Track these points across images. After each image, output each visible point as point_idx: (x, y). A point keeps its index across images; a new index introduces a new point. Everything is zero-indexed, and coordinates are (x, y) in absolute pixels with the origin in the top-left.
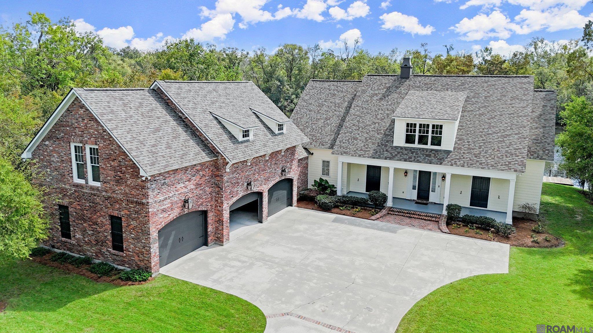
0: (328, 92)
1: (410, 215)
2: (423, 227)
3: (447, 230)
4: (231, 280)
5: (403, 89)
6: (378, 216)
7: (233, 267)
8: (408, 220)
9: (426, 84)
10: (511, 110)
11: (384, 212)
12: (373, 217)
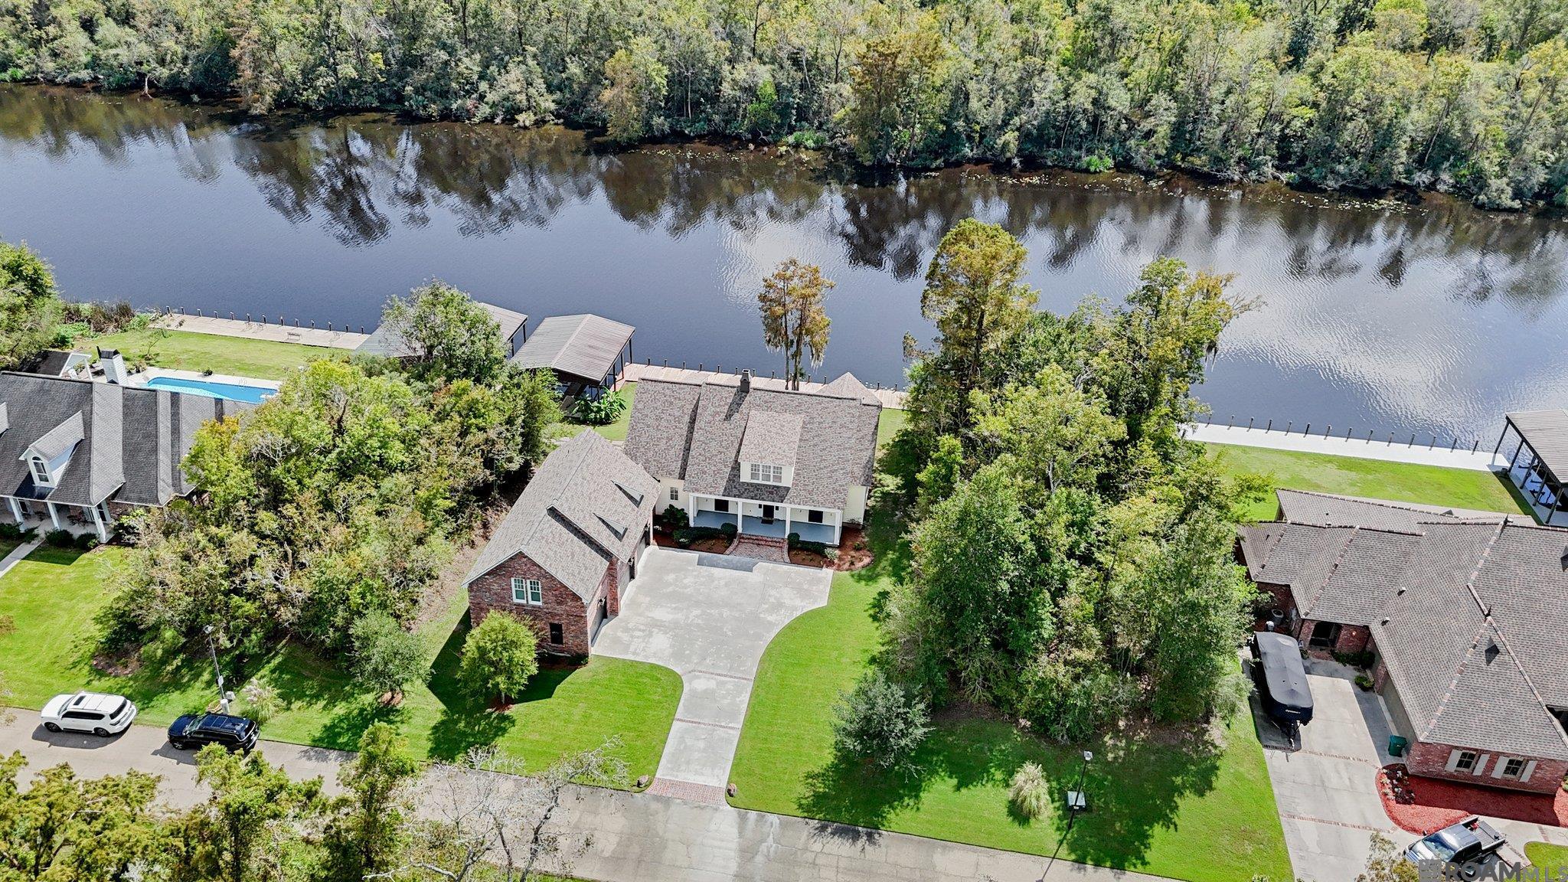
0: (663, 399)
1: (758, 541)
2: (769, 559)
3: (788, 560)
4: (644, 650)
5: (744, 408)
6: (731, 548)
7: (638, 637)
8: (757, 549)
9: (766, 402)
11: (736, 541)
12: (727, 552)
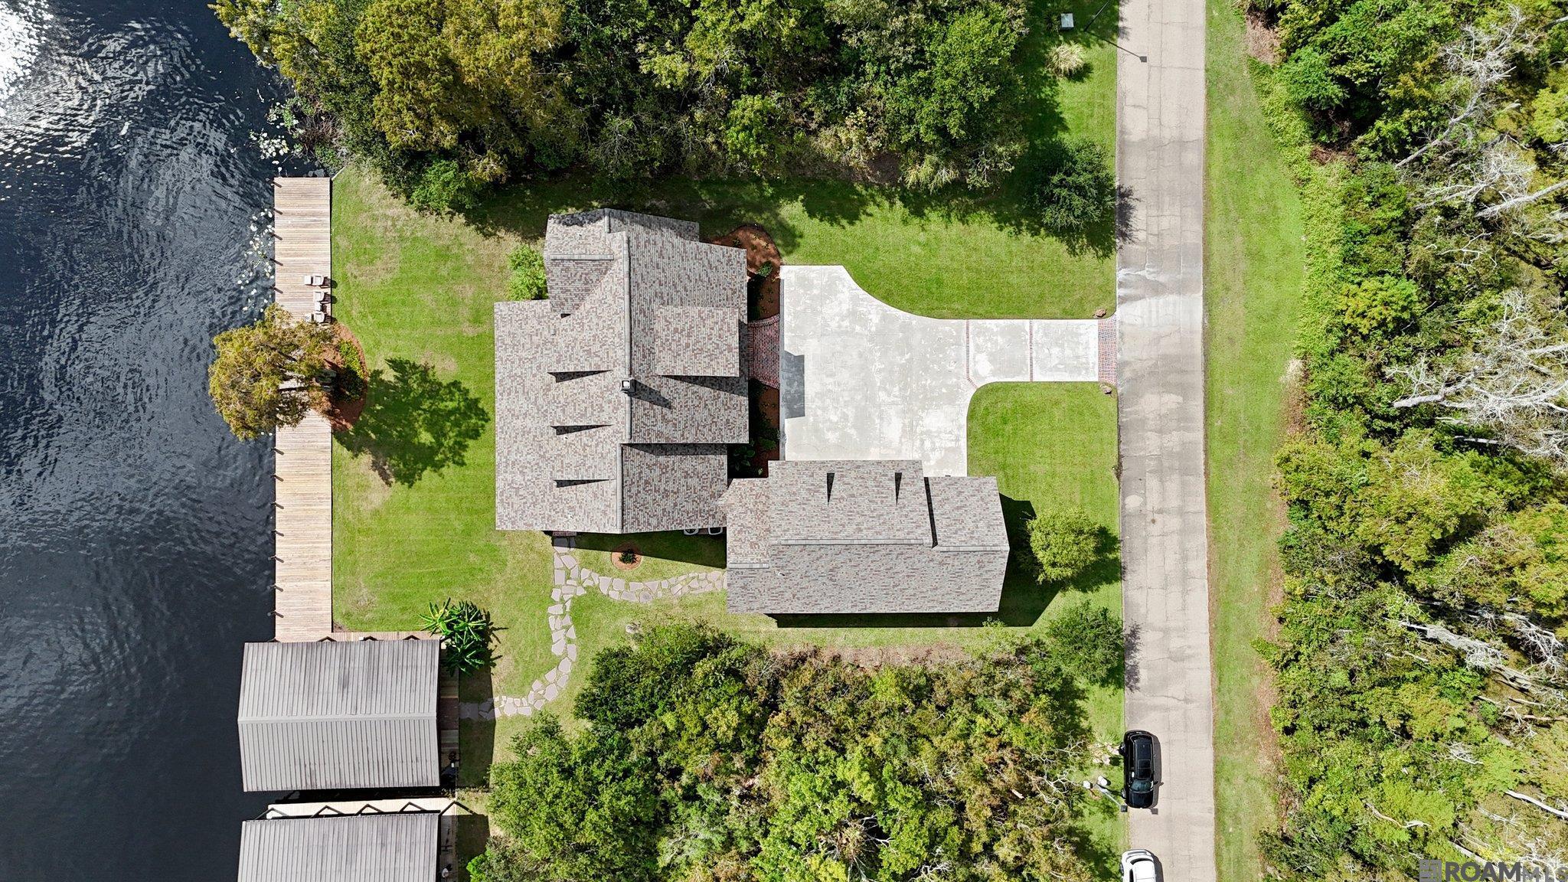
2: (777, 340)
3: (777, 318)
5: (653, 384)
9: (644, 357)
10: (677, 258)
